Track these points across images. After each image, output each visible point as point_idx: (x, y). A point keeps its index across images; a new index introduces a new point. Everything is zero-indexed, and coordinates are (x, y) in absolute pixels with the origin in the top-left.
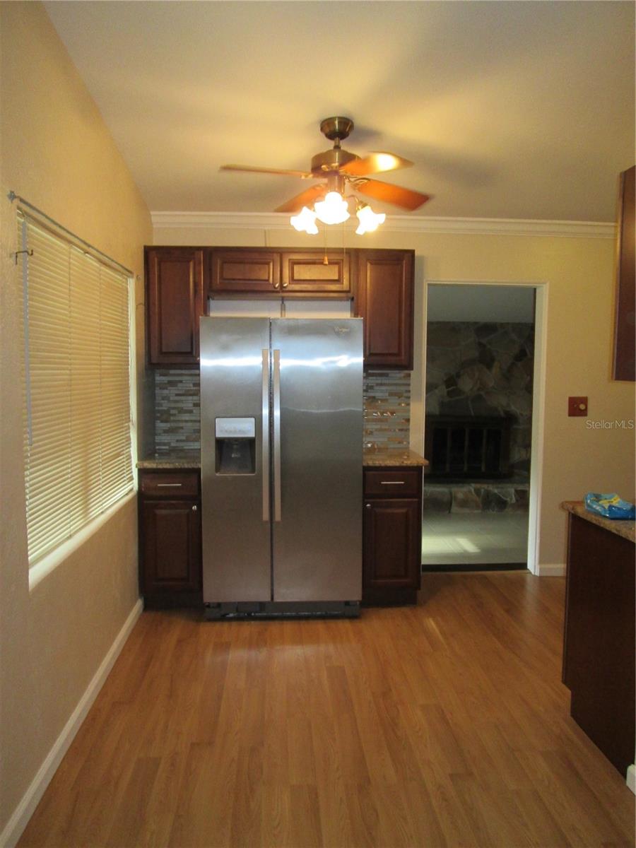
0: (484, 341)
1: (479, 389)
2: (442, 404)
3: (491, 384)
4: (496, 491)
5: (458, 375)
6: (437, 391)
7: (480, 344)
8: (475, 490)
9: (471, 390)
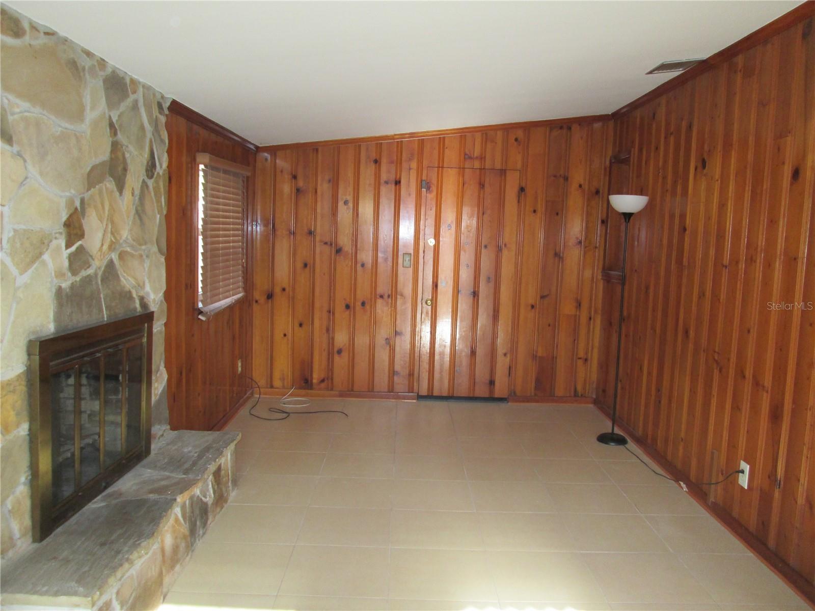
1: (110, 247)
2: (59, 296)
3: (125, 232)
5: (84, 208)
6: (47, 256)
9: (99, 250)
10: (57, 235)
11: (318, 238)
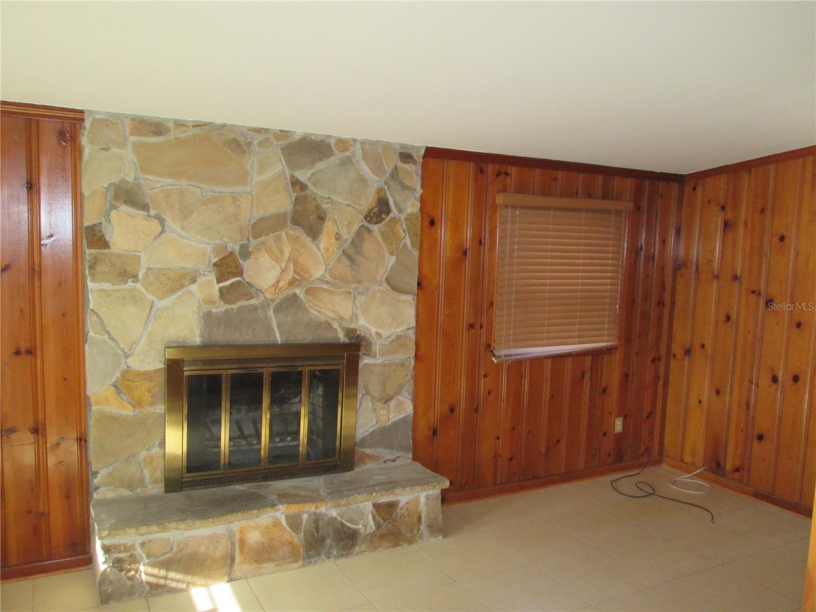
0: (303, 176)
1: (292, 283)
2: (208, 319)
3: (319, 272)
4: (334, 513)
5: (246, 253)
6: (194, 288)
7: (296, 183)
8: (287, 517)
9: (273, 285)
10: (206, 273)
11: (744, 286)
